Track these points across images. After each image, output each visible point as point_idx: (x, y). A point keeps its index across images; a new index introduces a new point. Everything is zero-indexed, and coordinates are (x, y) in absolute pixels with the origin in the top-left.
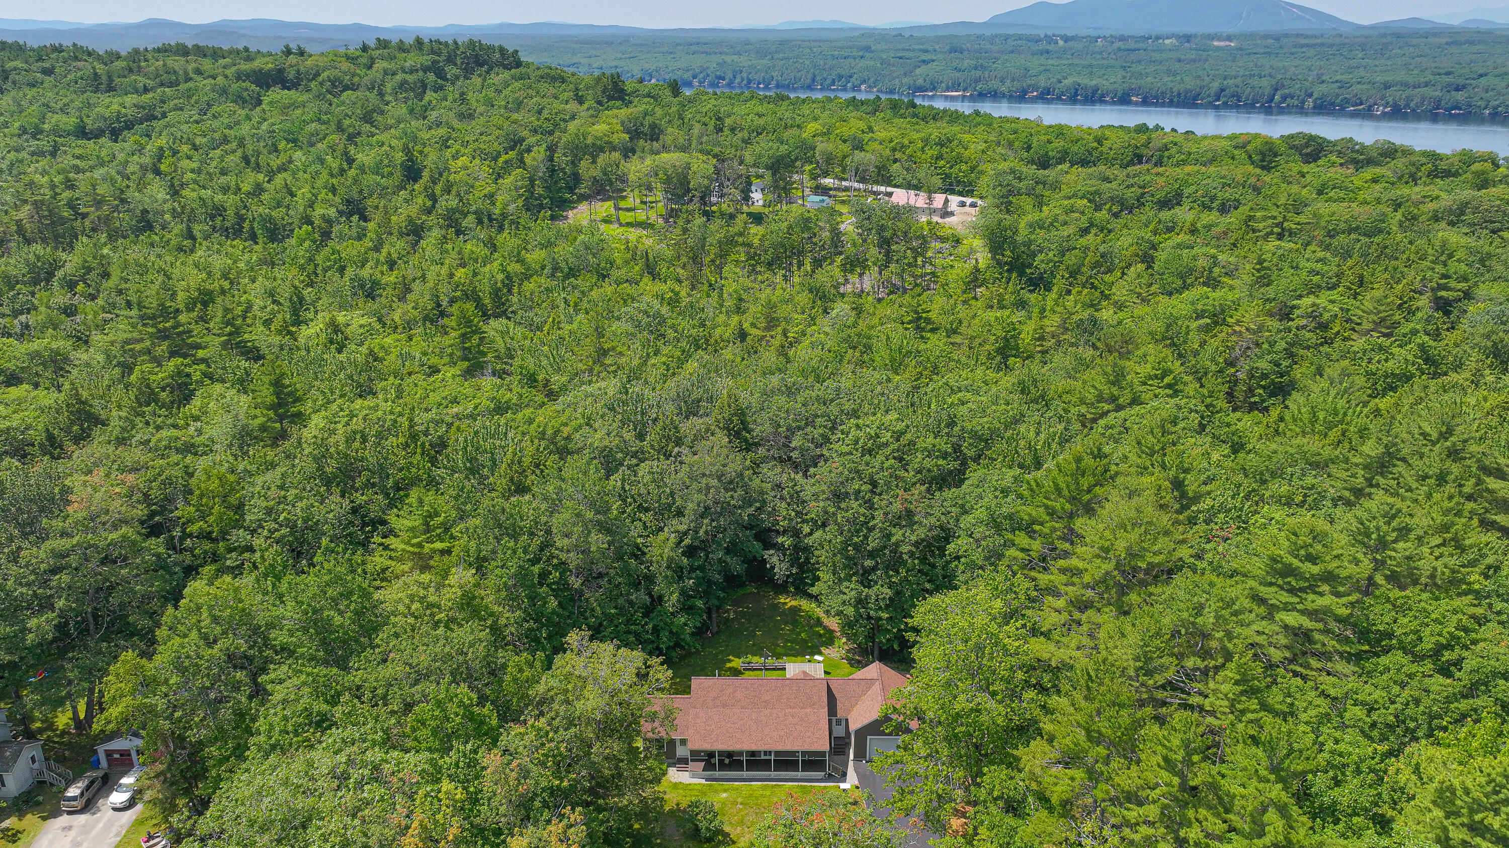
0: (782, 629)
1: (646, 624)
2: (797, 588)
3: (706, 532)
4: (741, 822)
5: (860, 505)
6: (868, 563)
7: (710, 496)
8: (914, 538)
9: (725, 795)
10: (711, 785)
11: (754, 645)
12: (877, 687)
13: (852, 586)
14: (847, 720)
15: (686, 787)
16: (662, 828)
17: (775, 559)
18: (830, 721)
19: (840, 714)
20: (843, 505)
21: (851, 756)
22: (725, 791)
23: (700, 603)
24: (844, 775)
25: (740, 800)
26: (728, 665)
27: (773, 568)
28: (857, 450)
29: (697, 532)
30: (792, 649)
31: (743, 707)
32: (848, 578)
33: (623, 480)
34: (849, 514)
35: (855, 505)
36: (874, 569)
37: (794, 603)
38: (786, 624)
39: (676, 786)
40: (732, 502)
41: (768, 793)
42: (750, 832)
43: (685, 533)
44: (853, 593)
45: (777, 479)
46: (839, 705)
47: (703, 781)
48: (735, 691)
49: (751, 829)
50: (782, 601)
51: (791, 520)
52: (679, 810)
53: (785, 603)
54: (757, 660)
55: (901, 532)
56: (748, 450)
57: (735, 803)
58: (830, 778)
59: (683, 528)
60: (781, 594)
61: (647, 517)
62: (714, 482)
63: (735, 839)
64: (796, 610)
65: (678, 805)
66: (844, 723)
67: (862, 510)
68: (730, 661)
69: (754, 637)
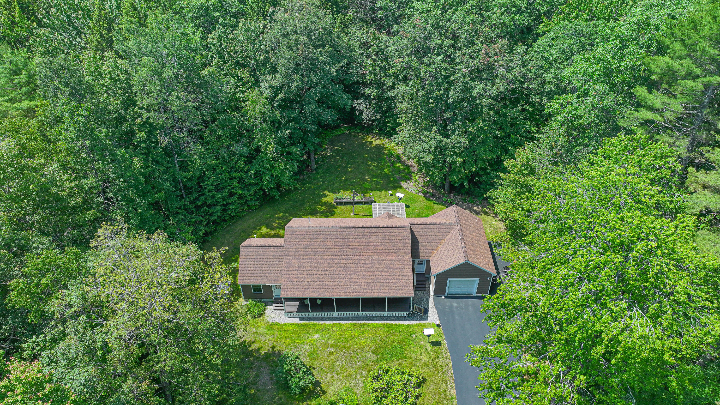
0: (369, 166)
1: (249, 170)
2: (380, 130)
3: (298, 87)
4: (332, 368)
5: (442, 60)
6: (448, 114)
7: (300, 52)
8: (495, 91)
9: (316, 336)
10: (304, 325)
11: (345, 181)
12: (456, 232)
13: (432, 135)
14: (428, 262)
15: (282, 327)
16: (257, 375)
17: (362, 107)
18: (413, 262)
19: (422, 256)
20: (426, 60)
21: (432, 293)
22: (318, 331)
23: (296, 150)
24: (426, 311)
25: (330, 342)
26: (324, 200)
27: (361, 114)
28: (437, 7)
29: (290, 87)
30: (377, 183)
31: (333, 254)
32: (428, 128)
33: (220, 38)
34: (432, 68)
35: (437, 59)
36: (454, 119)
37: (378, 142)
38: (372, 160)
39: (272, 326)
40: (321, 59)
41: (356, 333)
42: (339, 380)
43: (280, 89)
44: (433, 142)
45: (364, 38)
46: (421, 248)
47: (297, 321)
48: (325, 239)
49: (341, 376)
50: (369, 140)
51: (375, 74)
52: (274, 353)
53: (371, 143)
54: (347, 195)
55: (481, 86)
56: (338, 12)
57: (326, 345)
58: (412, 316)
59: (276, 83)
60: (368, 134)
61: (244, 73)
62: (303, 38)
63: (325, 389)
64: (380, 148)
65: (273, 347)
66: (425, 264)
67: (445, 65)
68: (325, 196)
69: (346, 172)
